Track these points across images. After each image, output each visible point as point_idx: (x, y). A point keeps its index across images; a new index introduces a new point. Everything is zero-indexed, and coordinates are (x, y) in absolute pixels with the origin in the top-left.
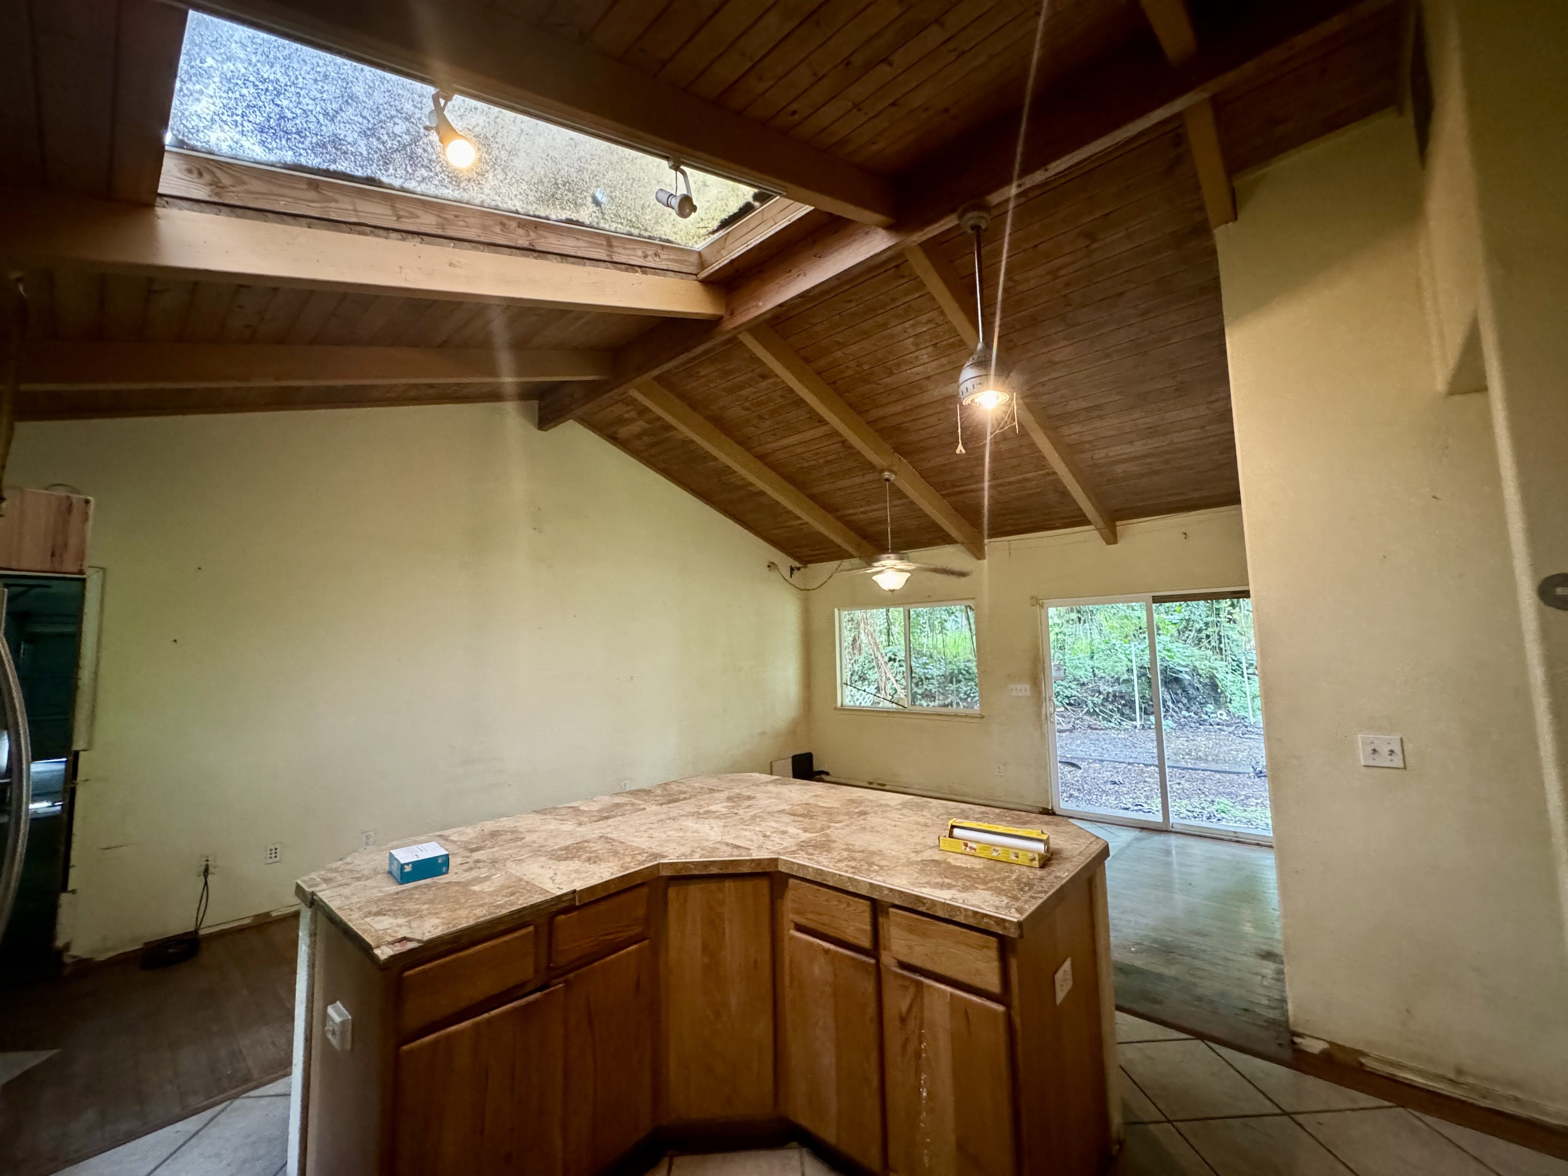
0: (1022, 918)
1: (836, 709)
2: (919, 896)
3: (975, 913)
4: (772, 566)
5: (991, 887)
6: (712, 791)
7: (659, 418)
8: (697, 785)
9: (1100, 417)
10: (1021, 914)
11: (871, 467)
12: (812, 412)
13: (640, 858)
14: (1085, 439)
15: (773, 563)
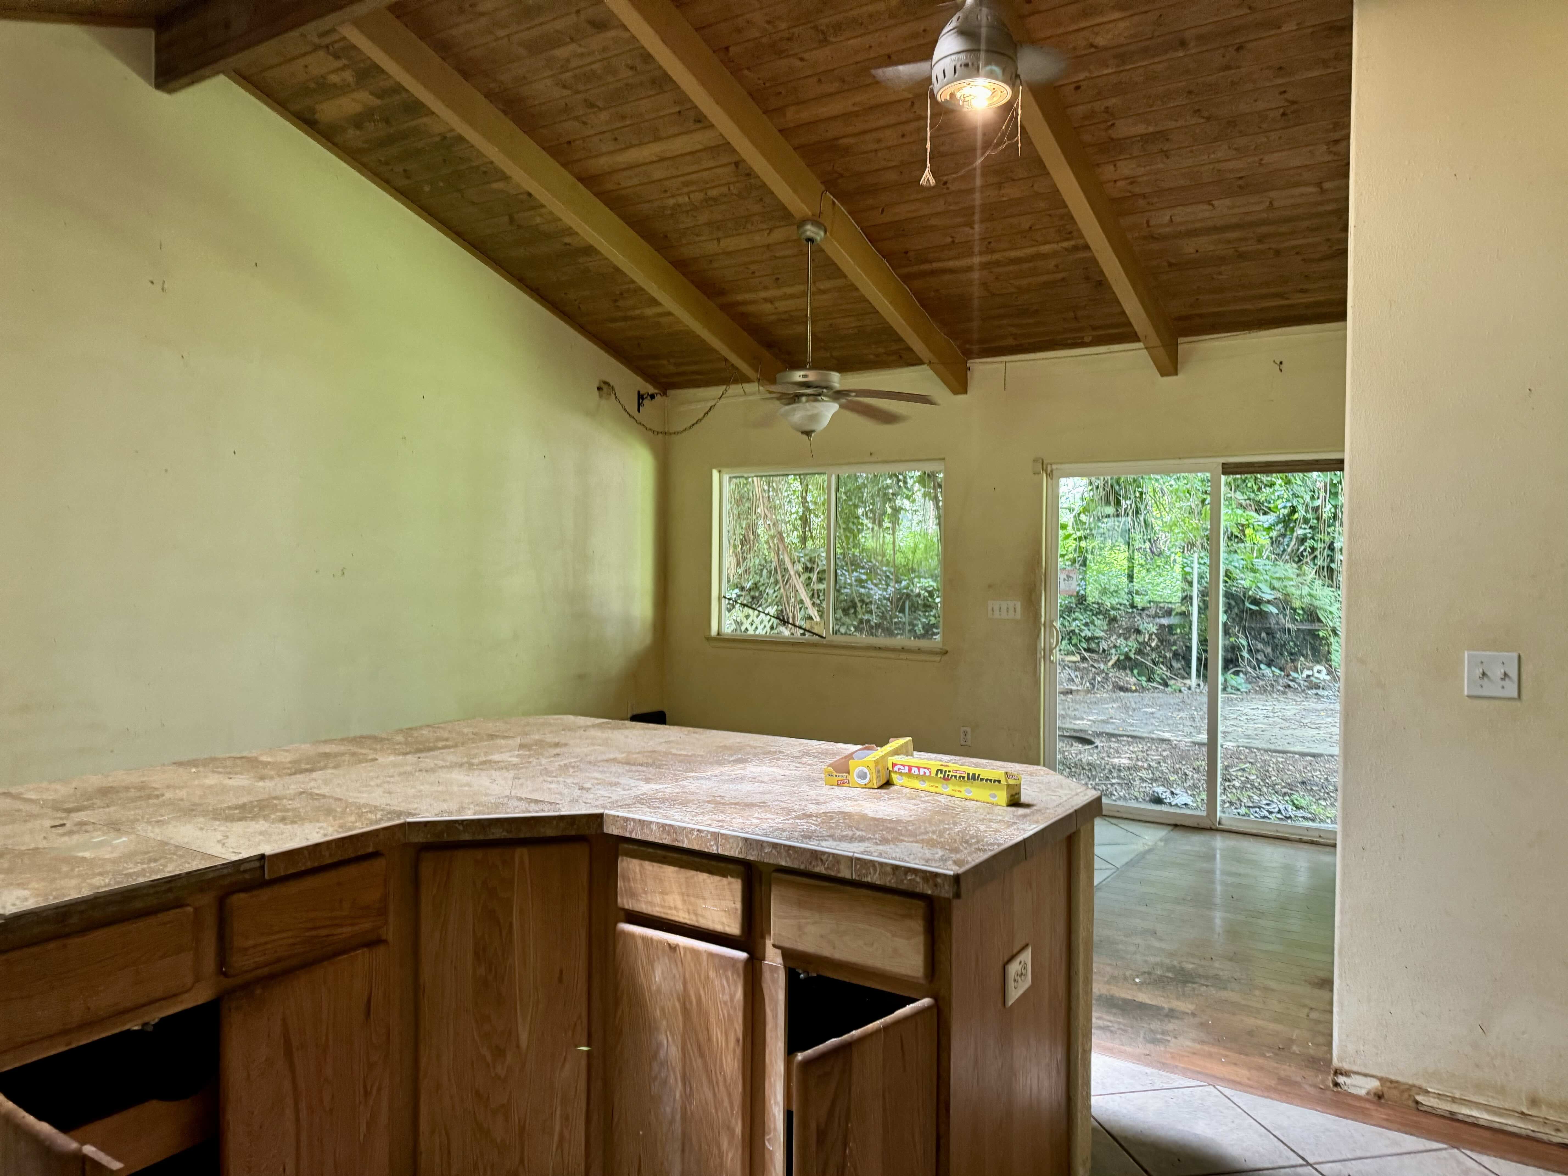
0: (960, 870)
1: (709, 639)
2: (816, 851)
3: (896, 868)
4: (605, 387)
5: (923, 840)
6: (492, 737)
7: (399, 89)
8: (465, 730)
9: (1166, 154)
10: (960, 867)
11: (785, 215)
12: (683, 99)
13: (372, 816)
14: (1137, 190)
15: (606, 383)
